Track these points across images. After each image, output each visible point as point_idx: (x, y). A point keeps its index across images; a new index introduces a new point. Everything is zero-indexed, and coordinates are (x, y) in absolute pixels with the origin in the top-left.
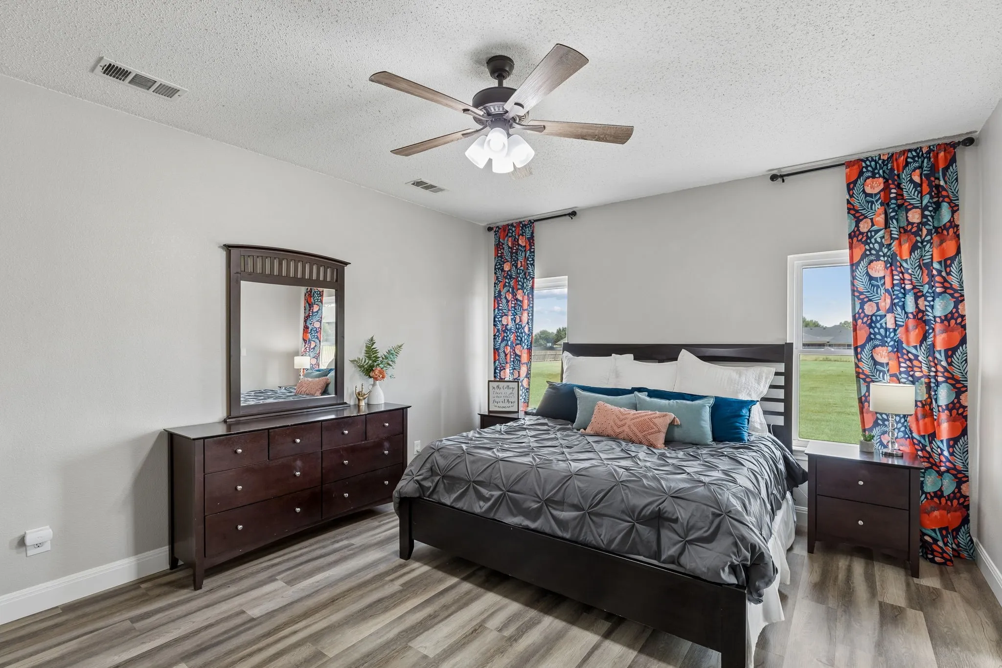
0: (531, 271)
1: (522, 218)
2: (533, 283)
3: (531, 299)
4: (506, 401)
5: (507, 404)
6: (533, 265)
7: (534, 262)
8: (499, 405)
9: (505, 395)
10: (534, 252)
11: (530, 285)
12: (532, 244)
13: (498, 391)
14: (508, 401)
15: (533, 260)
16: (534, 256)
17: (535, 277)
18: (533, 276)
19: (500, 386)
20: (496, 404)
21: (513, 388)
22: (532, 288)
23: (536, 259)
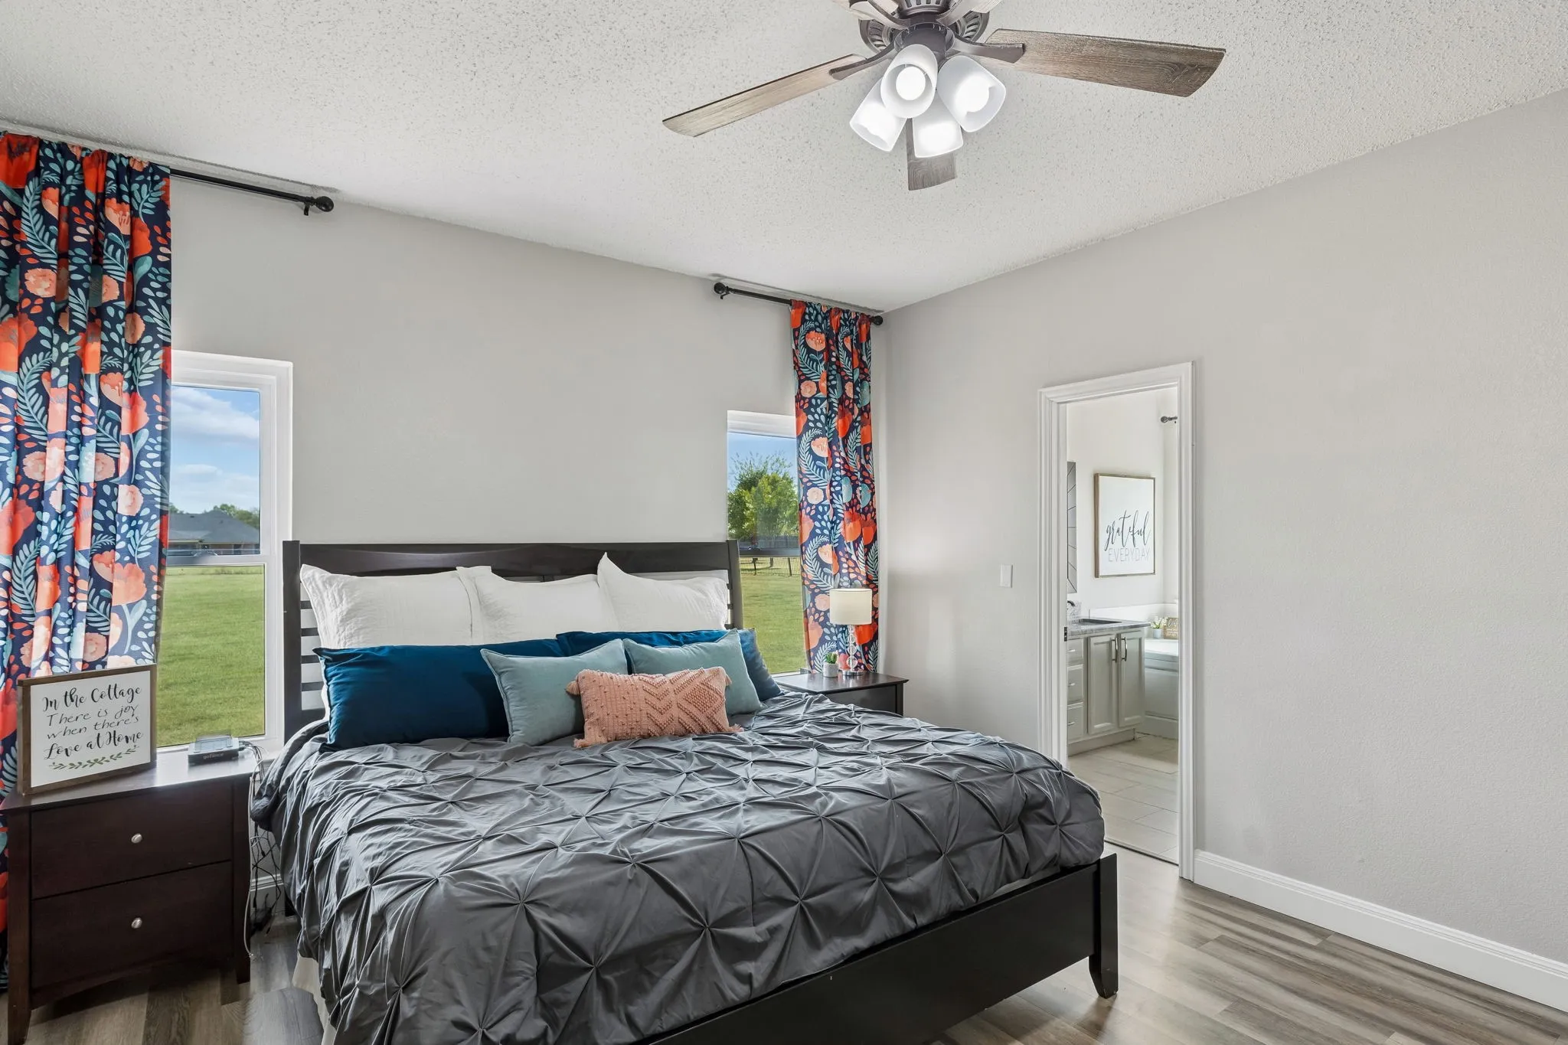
0: (160, 323)
1: (122, 145)
2: (167, 358)
3: (159, 408)
4: (104, 738)
5: (108, 750)
6: (165, 303)
7: (169, 297)
8: (74, 758)
9: (100, 721)
10: (167, 265)
11: (157, 363)
12: (160, 239)
13: (71, 710)
14: (114, 738)
15: (165, 288)
16: (169, 277)
17: (173, 342)
18: (167, 340)
19: (78, 694)
20: (62, 758)
21: (133, 693)
22: (164, 373)
23: (174, 286)
